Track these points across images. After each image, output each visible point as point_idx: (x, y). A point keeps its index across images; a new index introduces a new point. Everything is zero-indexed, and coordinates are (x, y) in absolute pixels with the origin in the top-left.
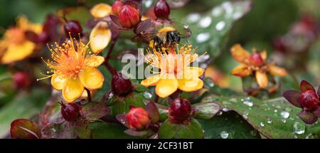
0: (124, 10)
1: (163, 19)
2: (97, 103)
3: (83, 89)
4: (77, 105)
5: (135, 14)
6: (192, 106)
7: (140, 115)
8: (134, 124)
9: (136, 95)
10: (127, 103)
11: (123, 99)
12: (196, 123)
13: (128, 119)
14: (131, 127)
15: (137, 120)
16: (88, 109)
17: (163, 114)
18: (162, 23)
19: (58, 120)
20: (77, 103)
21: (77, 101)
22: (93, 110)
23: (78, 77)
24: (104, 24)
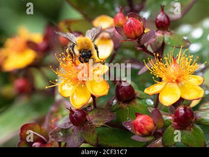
0: (129, 22)
1: (164, 30)
2: (102, 109)
3: (90, 96)
4: (84, 111)
5: (139, 26)
6: (194, 112)
7: (146, 122)
8: (140, 131)
9: (138, 102)
10: (130, 110)
11: (126, 105)
12: (198, 129)
13: (135, 125)
14: (138, 133)
15: (143, 127)
16: (94, 114)
17: (167, 120)
18: (163, 34)
19: (65, 125)
20: (83, 109)
21: (84, 107)
22: (99, 116)
23: (85, 84)
24: (106, 35)
